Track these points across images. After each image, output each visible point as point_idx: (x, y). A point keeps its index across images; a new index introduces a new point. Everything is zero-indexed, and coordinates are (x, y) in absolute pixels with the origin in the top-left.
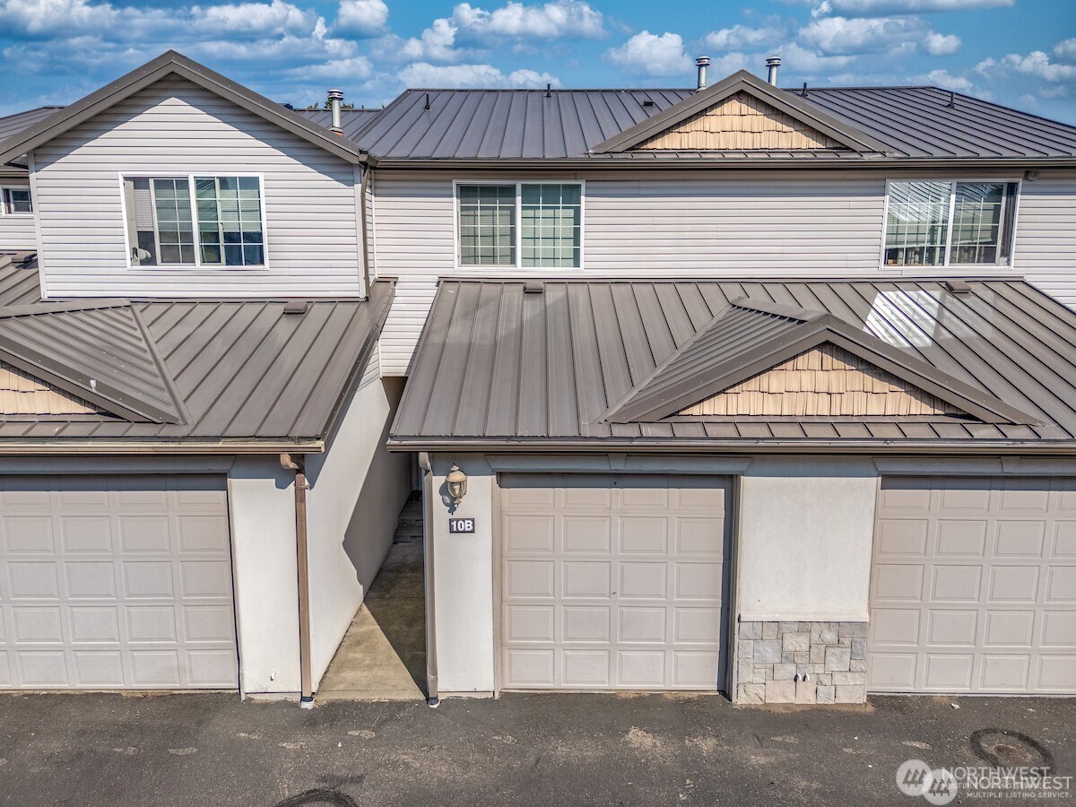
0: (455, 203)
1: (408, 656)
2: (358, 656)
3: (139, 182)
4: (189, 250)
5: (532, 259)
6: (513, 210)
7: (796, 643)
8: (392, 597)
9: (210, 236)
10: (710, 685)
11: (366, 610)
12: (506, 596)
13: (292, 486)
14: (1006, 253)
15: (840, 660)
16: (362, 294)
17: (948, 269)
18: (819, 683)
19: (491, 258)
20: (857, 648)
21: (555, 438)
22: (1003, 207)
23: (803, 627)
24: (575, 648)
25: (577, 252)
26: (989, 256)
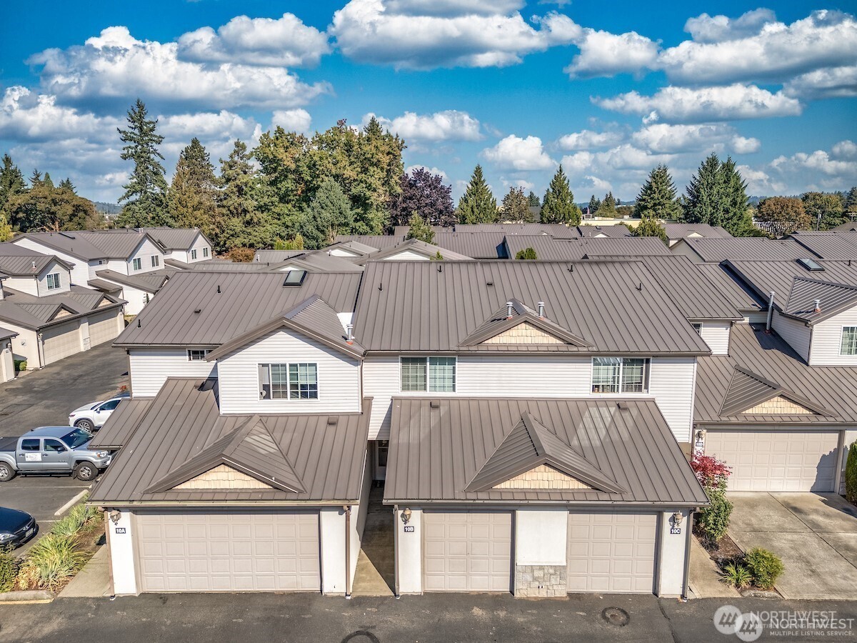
0: (399, 365)
1: (384, 575)
2: (364, 575)
3: (264, 365)
4: (285, 393)
5: (434, 388)
6: (425, 368)
7: (538, 573)
8: (372, 546)
9: (294, 386)
10: (507, 589)
11: (363, 553)
12: (426, 555)
13: (344, 514)
14: (646, 387)
15: (556, 580)
16: (360, 411)
17: (620, 395)
18: (548, 589)
19: (415, 388)
20: (562, 575)
21: (445, 499)
22: (644, 368)
23: (541, 568)
24: (453, 575)
25: (454, 386)
26: (639, 389)
